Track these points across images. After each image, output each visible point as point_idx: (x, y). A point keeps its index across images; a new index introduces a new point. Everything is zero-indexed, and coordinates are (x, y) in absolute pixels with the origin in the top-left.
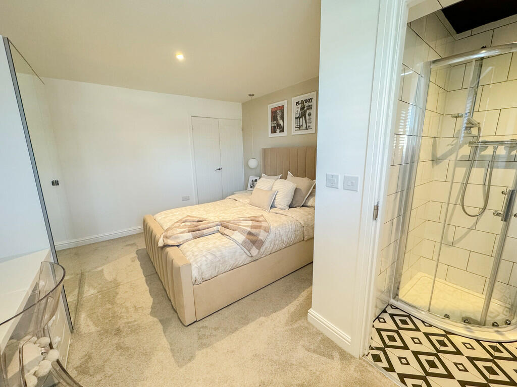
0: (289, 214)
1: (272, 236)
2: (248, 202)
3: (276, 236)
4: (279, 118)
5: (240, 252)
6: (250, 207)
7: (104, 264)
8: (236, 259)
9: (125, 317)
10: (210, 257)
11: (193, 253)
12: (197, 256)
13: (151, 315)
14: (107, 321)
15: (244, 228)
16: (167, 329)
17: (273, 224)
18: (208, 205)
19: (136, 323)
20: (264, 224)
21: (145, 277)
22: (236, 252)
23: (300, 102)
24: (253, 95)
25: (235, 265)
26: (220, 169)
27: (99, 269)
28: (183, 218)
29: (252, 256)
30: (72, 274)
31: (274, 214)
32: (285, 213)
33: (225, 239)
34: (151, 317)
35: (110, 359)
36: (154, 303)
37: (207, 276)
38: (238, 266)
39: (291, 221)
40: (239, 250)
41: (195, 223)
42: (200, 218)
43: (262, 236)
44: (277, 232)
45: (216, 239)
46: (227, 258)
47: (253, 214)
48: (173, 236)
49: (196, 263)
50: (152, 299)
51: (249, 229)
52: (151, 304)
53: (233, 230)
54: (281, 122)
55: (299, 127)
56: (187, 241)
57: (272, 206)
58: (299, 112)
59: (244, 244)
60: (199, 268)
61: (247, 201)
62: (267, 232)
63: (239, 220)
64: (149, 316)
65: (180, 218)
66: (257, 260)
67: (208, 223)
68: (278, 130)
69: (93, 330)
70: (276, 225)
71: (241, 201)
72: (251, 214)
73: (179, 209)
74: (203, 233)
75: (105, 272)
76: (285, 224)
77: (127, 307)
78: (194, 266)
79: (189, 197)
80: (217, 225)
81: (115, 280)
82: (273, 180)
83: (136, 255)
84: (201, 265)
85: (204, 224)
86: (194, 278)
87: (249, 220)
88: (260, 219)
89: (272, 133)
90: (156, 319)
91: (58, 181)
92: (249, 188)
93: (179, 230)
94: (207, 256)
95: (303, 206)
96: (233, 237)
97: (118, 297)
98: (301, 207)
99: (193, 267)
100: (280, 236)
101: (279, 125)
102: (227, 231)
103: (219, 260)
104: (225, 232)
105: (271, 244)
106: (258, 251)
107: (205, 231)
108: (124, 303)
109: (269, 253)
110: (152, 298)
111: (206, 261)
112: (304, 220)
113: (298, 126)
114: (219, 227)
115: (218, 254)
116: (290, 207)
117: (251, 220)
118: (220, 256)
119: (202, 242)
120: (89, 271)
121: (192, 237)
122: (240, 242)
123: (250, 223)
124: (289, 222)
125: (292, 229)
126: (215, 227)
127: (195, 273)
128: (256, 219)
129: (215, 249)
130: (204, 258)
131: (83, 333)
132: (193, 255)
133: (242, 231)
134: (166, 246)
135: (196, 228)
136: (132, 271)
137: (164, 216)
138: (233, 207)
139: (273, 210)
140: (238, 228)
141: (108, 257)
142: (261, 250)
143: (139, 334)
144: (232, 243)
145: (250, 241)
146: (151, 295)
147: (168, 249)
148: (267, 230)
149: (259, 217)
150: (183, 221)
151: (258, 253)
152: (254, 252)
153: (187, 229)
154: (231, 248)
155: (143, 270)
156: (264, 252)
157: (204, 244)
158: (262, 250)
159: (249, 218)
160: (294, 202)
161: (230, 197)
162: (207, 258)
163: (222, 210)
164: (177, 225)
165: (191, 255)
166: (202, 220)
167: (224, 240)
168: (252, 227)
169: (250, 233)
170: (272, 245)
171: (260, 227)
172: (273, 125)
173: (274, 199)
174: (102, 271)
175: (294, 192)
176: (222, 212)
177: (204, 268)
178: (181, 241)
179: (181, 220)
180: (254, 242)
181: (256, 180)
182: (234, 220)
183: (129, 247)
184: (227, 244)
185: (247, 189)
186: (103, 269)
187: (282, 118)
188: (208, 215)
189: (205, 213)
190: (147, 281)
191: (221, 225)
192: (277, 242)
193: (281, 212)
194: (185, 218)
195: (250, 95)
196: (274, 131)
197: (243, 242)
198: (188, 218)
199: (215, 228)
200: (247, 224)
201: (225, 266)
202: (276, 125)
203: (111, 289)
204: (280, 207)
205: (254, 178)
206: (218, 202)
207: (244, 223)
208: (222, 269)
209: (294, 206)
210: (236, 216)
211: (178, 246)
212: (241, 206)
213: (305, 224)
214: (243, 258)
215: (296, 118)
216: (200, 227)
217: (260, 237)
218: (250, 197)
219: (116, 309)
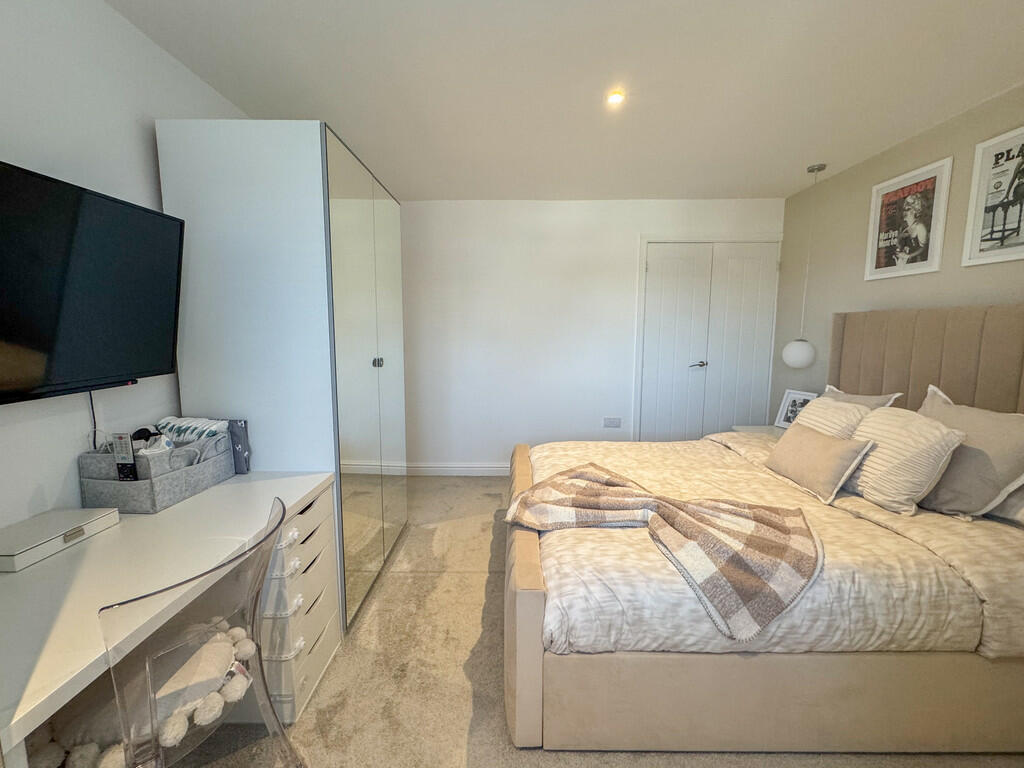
0: (915, 533)
1: (821, 594)
2: (764, 459)
3: (840, 599)
4: (910, 219)
5: (693, 611)
6: (765, 475)
7: (441, 519)
8: (678, 628)
9: (424, 648)
10: (598, 592)
11: (560, 564)
12: (566, 575)
13: (465, 668)
14: (396, 639)
15: (723, 537)
16: (478, 725)
17: (834, 555)
18: (651, 448)
19: (434, 672)
20: (797, 543)
21: (490, 572)
22: (678, 605)
23: (1015, 152)
24: (821, 168)
25: (669, 642)
26: (702, 364)
27: (431, 526)
28: (579, 467)
29: (731, 638)
30: (393, 523)
31: (850, 516)
32: (898, 525)
33: (655, 556)
34: (462, 675)
35: (363, 731)
36: (480, 642)
37: (582, 642)
38: (681, 648)
39: (919, 564)
40: (690, 604)
41: (596, 486)
42: (616, 476)
43: (782, 581)
44: (847, 586)
45: (631, 545)
46: (647, 613)
47: (770, 500)
48: (537, 506)
49: (560, 595)
50: (481, 630)
51: (737, 546)
52: (475, 641)
53: (686, 536)
54: (918, 231)
55: (1002, 239)
56: (562, 526)
57: (848, 489)
58: (1005, 186)
59: (710, 588)
60: (565, 613)
61: (762, 456)
62: (803, 576)
63: (716, 508)
64: (461, 668)
65: (574, 464)
66: (754, 653)
67: (625, 495)
68: (903, 257)
69: (372, 647)
70: (846, 558)
71: (742, 451)
72: (761, 497)
73: (582, 444)
74: (604, 517)
75: (436, 537)
76: (890, 568)
77: (436, 626)
78: (553, 602)
79: (620, 419)
80: (645, 506)
81: (443, 557)
82: (863, 409)
83: (492, 519)
84: (570, 607)
85: (617, 494)
86: (547, 635)
87: (747, 518)
88: (790, 522)
89: (878, 266)
90: (468, 684)
91: (382, 359)
92: (780, 421)
93: (557, 495)
94: (592, 588)
95: (987, 517)
96: (680, 555)
97: (434, 595)
98: (976, 518)
99: (550, 604)
100: (860, 602)
101: (907, 242)
102: (667, 533)
103: (623, 613)
104: (660, 532)
105: (815, 621)
106: (756, 628)
107: (609, 515)
108: (436, 614)
109: (805, 648)
110: (483, 627)
111: (587, 600)
112: (987, 576)
113: (999, 235)
114: (651, 514)
115: (624, 591)
116: (923, 506)
117: (756, 519)
118: (629, 601)
119: (593, 541)
120: (417, 526)
121: (574, 520)
122: (700, 580)
123: (749, 527)
124: (911, 563)
125: (920, 593)
126: (640, 512)
127: (551, 622)
128: (775, 518)
129: (615, 575)
130: (582, 591)
131: (358, 643)
132: (558, 572)
133: (712, 547)
134: (517, 524)
135: (592, 499)
136: (473, 550)
137: (546, 454)
138: (714, 465)
139: (848, 502)
140: (701, 531)
141: (451, 508)
142: (773, 628)
143: (430, 702)
144: (672, 573)
145: (734, 586)
146: (483, 618)
147: (519, 534)
148: (806, 567)
149: (788, 513)
150: (573, 474)
151: (759, 634)
152: (745, 627)
153: (573, 496)
154: (665, 587)
155: (492, 556)
156: (782, 638)
157: (593, 549)
158: (778, 628)
159: (750, 507)
160: (944, 495)
161: (713, 437)
162: (590, 592)
163: (680, 467)
164: (559, 480)
165: (553, 570)
166: (616, 480)
167: (652, 556)
168: (751, 542)
169: (736, 561)
170: (821, 626)
171: (780, 550)
172: (882, 244)
173: (859, 468)
174: (433, 532)
175: (946, 459)
176: (677, 472)
177: (576, 616)
178: (550, 522)
179: (571, 470)
180: (747, 596)
181: (805, 402)
182: (700, 505)
183: (489, 499)
184: (656, 570)
185: (772, 423)
186: (436, 529)
187: (925, 218)
188: (640, 472)
189: (635, 464)
190: (489, 582)
191: (657, 508)
192: (844, 623)
193: (882, 517)
194: (583, 467)
195: (811, 170)
196: (886, 258)
197: (707, 581)
198: (591, 469)
199: (639, 514)
200: (736, 528)
201: (640, 635)
202: (895, 242)
203: (430, 574)
204: (880, 498)
205: (800, 396)
206: (679, 445)
207: (727, 521)
208: (629, 639)
209: (944, 509)
210: (715, 493)
211: (540, 533)
212: (740, 466)
213: (993, 592)
214: (701, 631)
215: (990, 209)
216: (603, 499)
217: (773, 586)
218: (774, 446)
219: (420, 621)
